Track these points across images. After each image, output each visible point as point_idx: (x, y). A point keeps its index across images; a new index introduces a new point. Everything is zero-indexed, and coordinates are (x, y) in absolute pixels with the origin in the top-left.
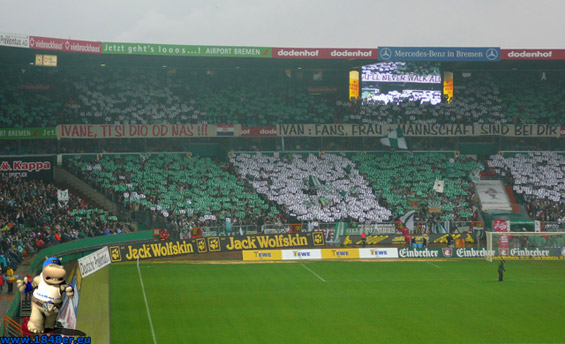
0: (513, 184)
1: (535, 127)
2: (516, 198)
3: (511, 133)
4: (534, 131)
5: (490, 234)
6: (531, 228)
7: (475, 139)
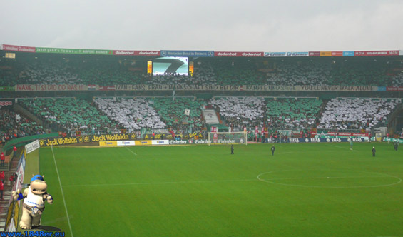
0: (219, 111)
1: (229, 86)
2: (221, 118)
3: (219, 89)
4: (229, 88)
5: (209, 133)
6: (227, 131)
7: (204, 91)
